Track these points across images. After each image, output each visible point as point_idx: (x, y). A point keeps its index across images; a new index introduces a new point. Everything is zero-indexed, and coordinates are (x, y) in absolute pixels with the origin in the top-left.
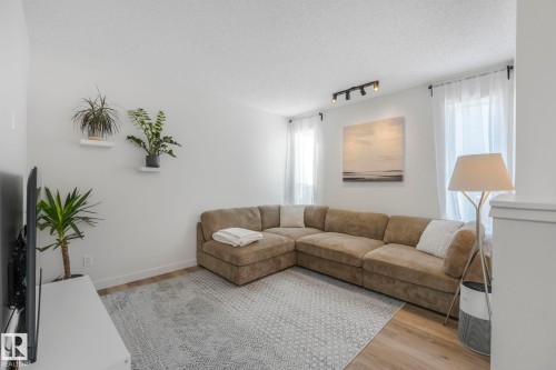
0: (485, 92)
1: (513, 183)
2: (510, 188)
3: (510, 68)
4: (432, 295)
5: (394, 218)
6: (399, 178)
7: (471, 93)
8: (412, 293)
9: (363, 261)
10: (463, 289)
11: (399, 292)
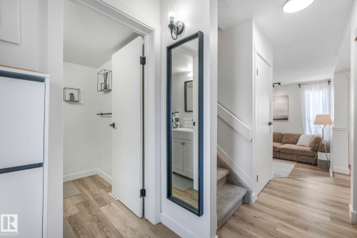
0: (321, 89)
1: (333, 121)
2: (331, 123)
3: (329, 82)
4: (307, 158)
5: (285, 134)
6: (286, 119)
7: (316, 89)
8: (300, 158)
9: (280, 149)
10: (319, 153)
11: (295, 158)
